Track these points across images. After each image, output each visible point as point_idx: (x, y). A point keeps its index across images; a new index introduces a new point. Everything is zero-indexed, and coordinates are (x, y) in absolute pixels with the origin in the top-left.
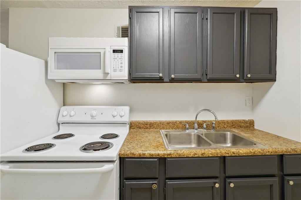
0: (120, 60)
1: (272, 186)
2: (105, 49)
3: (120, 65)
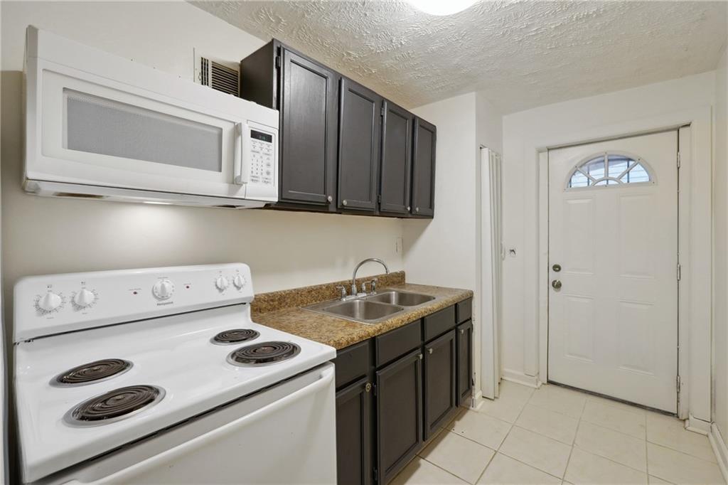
0: (266, 157)
1: (452, 341)
2: (234, 123)
3: (265, 169)
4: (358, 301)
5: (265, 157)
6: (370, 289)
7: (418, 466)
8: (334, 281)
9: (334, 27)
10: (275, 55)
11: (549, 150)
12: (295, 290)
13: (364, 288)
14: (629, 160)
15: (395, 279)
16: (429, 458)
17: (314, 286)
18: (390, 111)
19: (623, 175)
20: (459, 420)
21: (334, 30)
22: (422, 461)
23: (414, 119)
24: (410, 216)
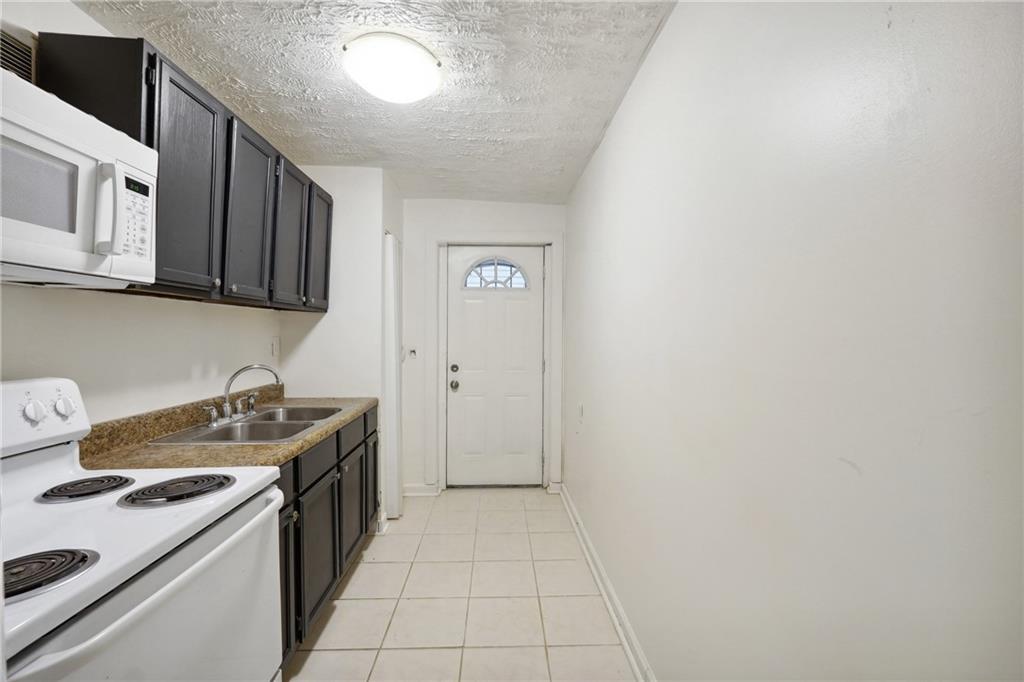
1: (362, 457)
2: (97, 161)
3: (139, 234)
4: (239, 424)
5: (139, 217)
6: (248, 407)
7: (333, 608)
8: (192, 401)
9: (229, 48)
10: (145, 65)
11: (449, 245)
12: (134, 417)
13: (240, 407)
14: (512, 266)
15: (272, 394)
16: (343, 596)
17: (164, 410)
18: (287, 171)
19: (506, 281)
20: (366, 548)
21: (225, 49)
22: (336, 602)
23: (312, 185)
24: (303, 308)
